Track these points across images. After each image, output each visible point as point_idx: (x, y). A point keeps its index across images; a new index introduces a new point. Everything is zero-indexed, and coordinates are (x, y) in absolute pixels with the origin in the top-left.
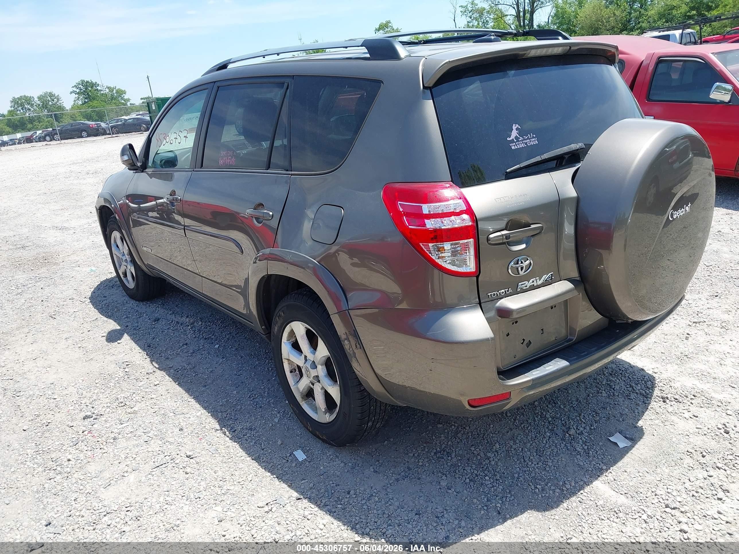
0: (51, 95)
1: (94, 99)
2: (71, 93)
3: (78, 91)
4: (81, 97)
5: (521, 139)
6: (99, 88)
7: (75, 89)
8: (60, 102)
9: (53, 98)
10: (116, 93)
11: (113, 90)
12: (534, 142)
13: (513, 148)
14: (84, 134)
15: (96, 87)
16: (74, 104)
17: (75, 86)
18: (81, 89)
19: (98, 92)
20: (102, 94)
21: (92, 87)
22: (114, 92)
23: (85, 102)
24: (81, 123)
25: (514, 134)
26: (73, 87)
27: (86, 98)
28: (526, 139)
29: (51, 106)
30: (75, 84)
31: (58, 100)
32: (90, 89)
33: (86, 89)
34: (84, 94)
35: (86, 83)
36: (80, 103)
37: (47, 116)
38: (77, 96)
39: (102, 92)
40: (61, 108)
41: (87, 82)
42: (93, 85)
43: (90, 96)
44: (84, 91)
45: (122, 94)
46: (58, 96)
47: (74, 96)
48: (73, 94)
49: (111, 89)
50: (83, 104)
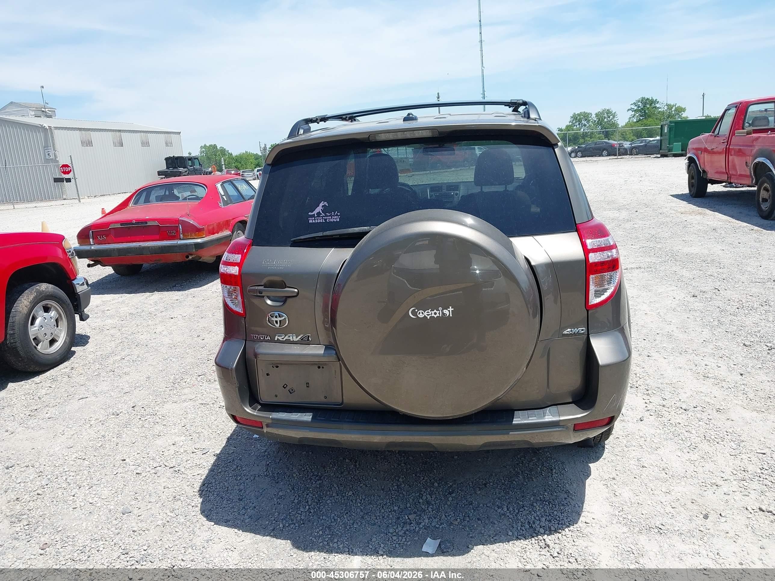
0: (609, 112)
1: (649, 116)
2: (629, 110)
3: (636, 108)
4: (637, 115)
5: (323, 214)
6: (658, 105)
7: (633, 107)
8: (615, 119)
9: (609, 115)
10: (675, 110)
11: (672, 108)
12: (336, 219)
13: (311, 221)
14: (605, 153)
15: (655, 104)
16: (629, 121)
17: (635, 103)
18: (639, 107)
19: (655, 110)
20: (660, 112)
21: (650, 105)
22: (673, 110)
23: (640, 120)
24: (604, 142)
25: (319, 209)
26: (632, 104)
27: (641, 116)
28: (328, 216)
29: (605, 122)
30: (635, 101)
31: (614, 117)
32: (648, 106)
33: (644, 107)
34: (641, 112)
35: (646, 100)
36: (635, 120)
37: (600, 133)
38: (633, 113)
39: (659, 110)
40: (615, 125)
41: (648, 99)
42: (652, 102)
43: (647, 113)
44: (642, 109)
45: (681, 112)
46: (615, 113)
47: (631, 113)
48: (630, 111)
49: (670, 107)
50: (637, 122)
